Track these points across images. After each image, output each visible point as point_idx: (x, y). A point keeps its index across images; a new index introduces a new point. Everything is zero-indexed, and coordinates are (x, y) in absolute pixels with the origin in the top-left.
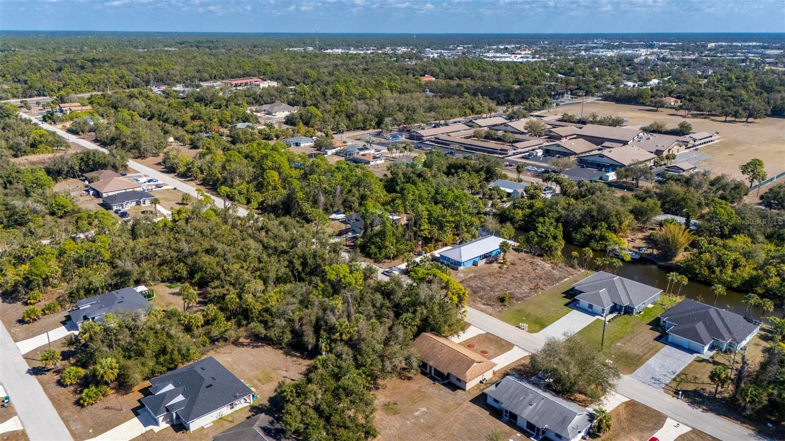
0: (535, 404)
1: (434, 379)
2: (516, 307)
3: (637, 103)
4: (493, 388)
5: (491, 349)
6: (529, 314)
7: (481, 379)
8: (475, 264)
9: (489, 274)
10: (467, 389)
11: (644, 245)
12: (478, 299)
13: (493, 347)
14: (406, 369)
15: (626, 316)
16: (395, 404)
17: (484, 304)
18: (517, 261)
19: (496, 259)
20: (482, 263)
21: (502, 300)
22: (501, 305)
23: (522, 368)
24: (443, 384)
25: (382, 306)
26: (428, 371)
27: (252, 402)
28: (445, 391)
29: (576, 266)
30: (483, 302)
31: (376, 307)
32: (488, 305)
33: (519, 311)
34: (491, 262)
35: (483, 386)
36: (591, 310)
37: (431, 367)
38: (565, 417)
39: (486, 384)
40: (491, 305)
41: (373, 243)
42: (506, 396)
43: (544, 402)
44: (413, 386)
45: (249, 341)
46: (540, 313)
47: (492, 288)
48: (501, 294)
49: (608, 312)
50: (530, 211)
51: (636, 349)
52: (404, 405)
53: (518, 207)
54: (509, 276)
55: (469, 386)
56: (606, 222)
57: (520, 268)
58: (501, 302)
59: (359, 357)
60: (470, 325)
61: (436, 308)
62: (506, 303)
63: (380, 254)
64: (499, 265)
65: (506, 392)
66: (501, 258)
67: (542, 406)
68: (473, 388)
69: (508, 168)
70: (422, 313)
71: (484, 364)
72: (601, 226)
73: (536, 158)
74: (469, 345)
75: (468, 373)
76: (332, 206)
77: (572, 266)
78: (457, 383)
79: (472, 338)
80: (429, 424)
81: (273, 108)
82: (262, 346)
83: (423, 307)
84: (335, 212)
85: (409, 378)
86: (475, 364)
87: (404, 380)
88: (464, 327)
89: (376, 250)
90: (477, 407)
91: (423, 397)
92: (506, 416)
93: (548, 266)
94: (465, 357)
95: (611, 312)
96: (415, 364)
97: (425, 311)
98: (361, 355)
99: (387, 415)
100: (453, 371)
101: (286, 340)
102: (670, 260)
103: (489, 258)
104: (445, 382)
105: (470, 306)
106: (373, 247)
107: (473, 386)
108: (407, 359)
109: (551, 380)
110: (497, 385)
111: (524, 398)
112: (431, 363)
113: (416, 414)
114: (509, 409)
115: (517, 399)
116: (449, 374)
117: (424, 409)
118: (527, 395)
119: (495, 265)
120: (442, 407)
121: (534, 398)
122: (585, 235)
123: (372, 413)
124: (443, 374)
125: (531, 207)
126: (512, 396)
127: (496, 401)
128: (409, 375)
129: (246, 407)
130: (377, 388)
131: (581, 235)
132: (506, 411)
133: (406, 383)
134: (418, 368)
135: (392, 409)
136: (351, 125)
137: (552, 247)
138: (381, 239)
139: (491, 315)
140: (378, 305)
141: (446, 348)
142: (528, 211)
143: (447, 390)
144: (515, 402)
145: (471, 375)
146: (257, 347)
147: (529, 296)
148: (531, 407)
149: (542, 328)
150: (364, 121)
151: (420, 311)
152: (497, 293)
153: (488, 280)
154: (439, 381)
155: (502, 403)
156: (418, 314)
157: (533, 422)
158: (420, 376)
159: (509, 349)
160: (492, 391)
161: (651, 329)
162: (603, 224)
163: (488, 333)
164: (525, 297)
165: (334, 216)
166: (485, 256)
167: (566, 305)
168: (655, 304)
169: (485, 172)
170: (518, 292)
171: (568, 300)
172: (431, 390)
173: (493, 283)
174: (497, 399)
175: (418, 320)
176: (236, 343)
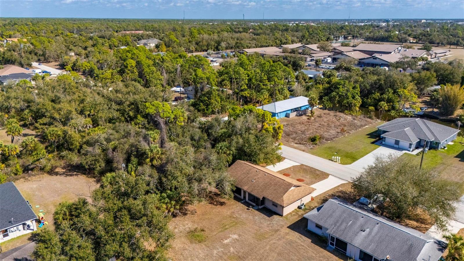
0: (368, 230)
1: (248, 205)
2: (326, 145)
3: (388, 41)
4: (315, 212)
5: (307, 178)
6: (339, 150)
7: (299, 204)
8: (287, 116)
9: (300, 123)
10: (285, 214)
11: (424, 106)
12: (291, 140)
13: (308, 177)
14: (219, 195)
15: (431, 151)
16: (203, 230)
17: (296, 143)
18: (322, 115)
19: (304, 113)
20: (293, 115)
21: (313, 140)
22: (313, 144)
23: (340, 194)
24: (258, 210)
25: (200, 138)
26: (242, 197)
27: (35, 229)
28: (259, 217)
29: (374, 117)
30: (296, 141)
31: (195, 140)
32: (300, 144)
33: (330, 148)
34: (301, 115)
35: (301, 212)
36: (397, 146)
37: (245, 192)
38: (411, 246)
39: (305, 209)
40: (303, 144)
41: (202, 101)
42: (331, 221)
43: (380, 228)
44: (225, 211)
45: (64, 171)
46: (349, 149)
47: (303, 132)
48: (312, 136)
49: (414, 148)
50: (328, 85)
51: (453, 177)
52: (212, 231)
53: (319, 83)
54: (317, 124)
55: (287, 211)
56: (392, 89)
57: (325, 120)
58: (312, 141)
59: (164, 179)
60: (285, 158)
61: (252, 138)
62: (317, 142)
63: (207, 110)
64: (308, 117)
65: (331, 216)
66: (309, 112)
67: (378, 232)
68: (291, 213)
69: (308, 67)
70: (237, 143)
71: (303, 188)
72: (388, 91)
73: (327, 63)
74: (285, 172)
75: (285, 197)
76: (173, 81)
77: (370, 118)
78: (273, 208)
79: (287, 169)
80: (240, 254)
81: (148, 41)
82: (76, 175)
83: (239, 136)
84: (175, 86)
85: (222, 204)
86: (292, 188)
87: (216, 205)
88: (280, 159)
89: (204, 107)
90: (297, 234)
91: (236, 222)
92: (332, 244)
93: (349, 118)
94: (282, 181)
95: (417, 148)
96: (228, 188)
97: (241, 141)
98: (166, 177)
99: (191, 242)
100: (269, 195)
101: (99, 168)
102: (451, 115)
103: (298, 111)
104: (260, 207)
105: (284, 145)
106: (201, 104)
107: (291, 211)
108: (219, 184)
109: (374, 206)
110: (319, 209)
111: (354, 223)
112: (245, 188)
113: (226, 242)
114: (337, 235)
115: (344, 225)
116: (264, 198)
117: (235, 236)
118: (356, 218)
119: (304, 118)
120: (256, 234)
121: (366, 222)
122: (375, 99)
123: (167, 240)
124: (258, 199)
125: (329, 83)
126: (337, 221)
127: (319, 227)
128: (222, 200)
129: (26, 235)
130: (185, 214)
131: (371, 100)
132: (333, 238)
133: (219, 208)
134: (230, 192)
135: (198, 236)
136: (198, 48)
137: (351, 103)
138: (207, 97)
139: (304, 151)
140: (197, 138)
141: (262, 172)
142: (327, 85)
143: (263, 215)
144: (343, 227)
145: (289, 199)
146: (71, 175)
147: (337, 137)
148: (363, 233)
149: (354, 161)
150: (208, 46)
151: (235, 140)
152: (308, 136)
153: (299, 127)
154: (253, 206)
155: (327, 229)
156: (234, 143)
157: (368, 251)
158: (233, 202)
159: (325, 178)
160: (314, 216)
161: (459, 161)
162: (390, 90)
163: (302, 165)
164: (334, 138)
165: (174, 89)
166: (296, 110)
167: (373, 143)
168: (455, 142)
169: (292, 65)
170: (326, 135)
171: (373, 140)
172: (244, 215)
173: (303, 129)
174: (321, 223)
175: (233, 149)
176: (52, 172)
